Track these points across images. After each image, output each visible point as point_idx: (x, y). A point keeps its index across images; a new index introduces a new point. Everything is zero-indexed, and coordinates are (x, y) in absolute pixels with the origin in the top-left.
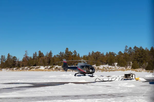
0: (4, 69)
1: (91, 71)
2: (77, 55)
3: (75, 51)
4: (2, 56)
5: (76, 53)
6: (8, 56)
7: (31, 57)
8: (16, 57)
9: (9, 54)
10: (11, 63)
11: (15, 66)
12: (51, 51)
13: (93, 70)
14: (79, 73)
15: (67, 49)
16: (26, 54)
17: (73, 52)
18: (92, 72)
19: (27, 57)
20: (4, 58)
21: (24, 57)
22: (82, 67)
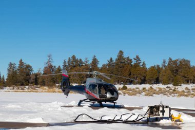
0: (8, 88)
1: (108, 96)
2: (141, 64)
3: (137, 57)
4: (11, 64)
5: (139, 60)
6: (19, 63)
7: (59, 66)
8: (31, 67)
9: (21, 60)
10: (22, 77)
11: (29, 82)
12: (95, 57)
13: (113, 94)
14: (88, 100)
15: (121, 52)
16: (49, 61)
17: (135, 59)
18: (111, 98)
19: (51, 67)
20: (14, 67)
21: (46, 66)
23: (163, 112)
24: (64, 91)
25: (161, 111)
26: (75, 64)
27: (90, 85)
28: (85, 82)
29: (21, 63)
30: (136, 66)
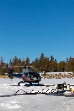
1: (35, 79)
2: (54, 60)
3: (52, 57)
5: (53, 58)
12: (27, 57)
13: (37, 78)
14: (24, 82)
15: (43, 54)
16: (2, 60)
17: (50, 58)
18: (37, 80)
19: (3, 63)
22: (26, 74)
23: (66, 87)
24: (10, 77)
25: (65, 87)
26: (16, 61)
27: (25, 73)
28: (22, 72)
30: (51, 62)
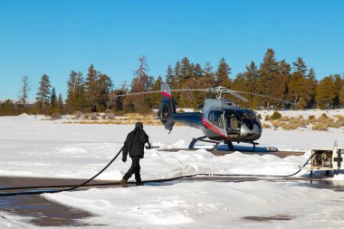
0: (69, 116)
2: (307, 73)
3: (300, 61)
4: (74, 74)
5: (303, 65)
6: (88, 72)
7: (160, 78)
8: (108, 79)
9: (92, 67)
10: (94, 98)
11: (105, 106)
12: (223, 60)
14: (207, 139)
15: (270, 51)
16: (141, 68)
17: (295, 64)
18: (249, 135)
19: (144, 78)
20: (79, 79)
21: (136, 76)
23: (339, 160)
24: (164, 122)
25: (336, 159)
26: (188, 73)
27: (211, 112)
28: (201, 107)
29: (92, 72)
30: (298, 76)
